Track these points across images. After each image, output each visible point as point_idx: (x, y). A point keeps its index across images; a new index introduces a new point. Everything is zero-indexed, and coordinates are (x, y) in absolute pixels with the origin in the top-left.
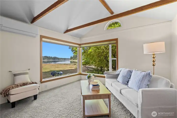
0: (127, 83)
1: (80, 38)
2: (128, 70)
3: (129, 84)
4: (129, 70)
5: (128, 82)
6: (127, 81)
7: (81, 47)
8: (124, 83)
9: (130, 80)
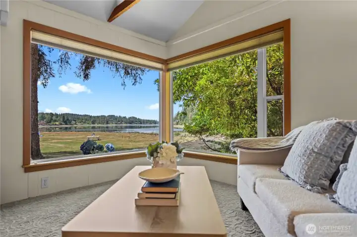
0: (327, 183)
1: (167, 42)
2: (333, 121)
3: (339, 191)
4: (339, 123)
5: (332, 180)
6: (331, 176)
7: (168, 70)
8: (312, 185)
9: (346, 169)
